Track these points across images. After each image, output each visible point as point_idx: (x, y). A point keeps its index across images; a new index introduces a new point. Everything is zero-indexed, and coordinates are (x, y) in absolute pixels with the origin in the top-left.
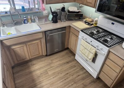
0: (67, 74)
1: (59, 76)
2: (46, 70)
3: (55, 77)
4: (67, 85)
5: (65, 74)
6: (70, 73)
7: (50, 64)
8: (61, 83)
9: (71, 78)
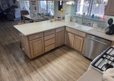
0: (74, 73)
1: (69, 68)
2: (71, 59)
3: (68, 66)
4: (64, 74)
5: (74, 71)
6: (76, 76)
7: (78, 60)
8: (64, 70)
9: (72, 77)
